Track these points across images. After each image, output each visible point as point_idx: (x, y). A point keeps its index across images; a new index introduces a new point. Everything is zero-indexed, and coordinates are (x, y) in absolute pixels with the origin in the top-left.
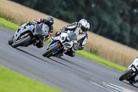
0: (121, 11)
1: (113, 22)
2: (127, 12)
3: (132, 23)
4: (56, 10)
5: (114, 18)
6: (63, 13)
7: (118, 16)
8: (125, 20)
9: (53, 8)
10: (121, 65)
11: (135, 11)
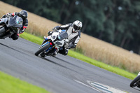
0: (106, 9)
1: (97, 20)
2: (111, 10)
3: (117, 20)
4: (39, 8)
5: (98, 16)
6: (46, 10)
7: (103, 14)
8: (109, 18)
9: (37, 5)
10: (106, 63)
11: (120, 8)
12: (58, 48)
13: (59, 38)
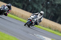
1: (38, 8)
2: (44, 3)
3: (47, 8)
7: (41, 5)
10: (42, 26)
11: (48, 3)
12: (34, 22)
13: (34, 18)
